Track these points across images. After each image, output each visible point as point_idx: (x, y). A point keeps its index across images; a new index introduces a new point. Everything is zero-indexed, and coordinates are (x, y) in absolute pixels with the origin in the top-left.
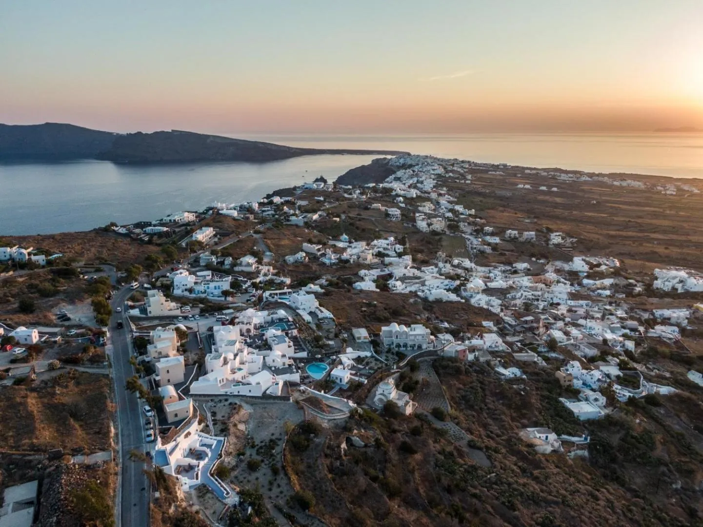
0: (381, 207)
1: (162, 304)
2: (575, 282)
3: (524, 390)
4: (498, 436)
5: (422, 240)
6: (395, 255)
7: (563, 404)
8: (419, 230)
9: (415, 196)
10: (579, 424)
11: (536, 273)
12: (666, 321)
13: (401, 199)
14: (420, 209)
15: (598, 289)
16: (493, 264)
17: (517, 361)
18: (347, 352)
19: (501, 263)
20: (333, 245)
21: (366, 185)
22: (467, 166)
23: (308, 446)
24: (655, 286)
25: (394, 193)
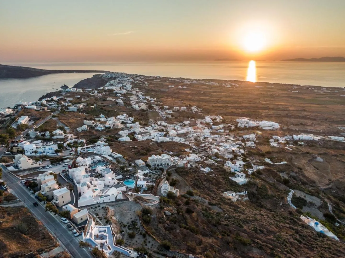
0: (112, 99)
1: (28, 162)
2: (210, 127)
3: (215, 176)
4: (216, 198)
5: (139, 114)
6: (131, 122)
7: (231, 180)
8: (135, 109)
9: (125, 93)
10: (240, 187)
11: (193, 125)
12: (248, 140)
13: (119, 95)
14: (131, 99)
15: (219, 129)
16: (175, 123)
17: (207, 164)
18: (139, 172)
19: (178, 122)
20: (98, 120)
21: (99, 88)
22: (143, 78)
23: (150, 220)
24: (238, 126)
25: (114, 92)
